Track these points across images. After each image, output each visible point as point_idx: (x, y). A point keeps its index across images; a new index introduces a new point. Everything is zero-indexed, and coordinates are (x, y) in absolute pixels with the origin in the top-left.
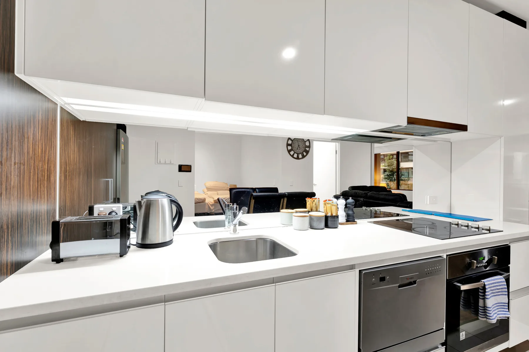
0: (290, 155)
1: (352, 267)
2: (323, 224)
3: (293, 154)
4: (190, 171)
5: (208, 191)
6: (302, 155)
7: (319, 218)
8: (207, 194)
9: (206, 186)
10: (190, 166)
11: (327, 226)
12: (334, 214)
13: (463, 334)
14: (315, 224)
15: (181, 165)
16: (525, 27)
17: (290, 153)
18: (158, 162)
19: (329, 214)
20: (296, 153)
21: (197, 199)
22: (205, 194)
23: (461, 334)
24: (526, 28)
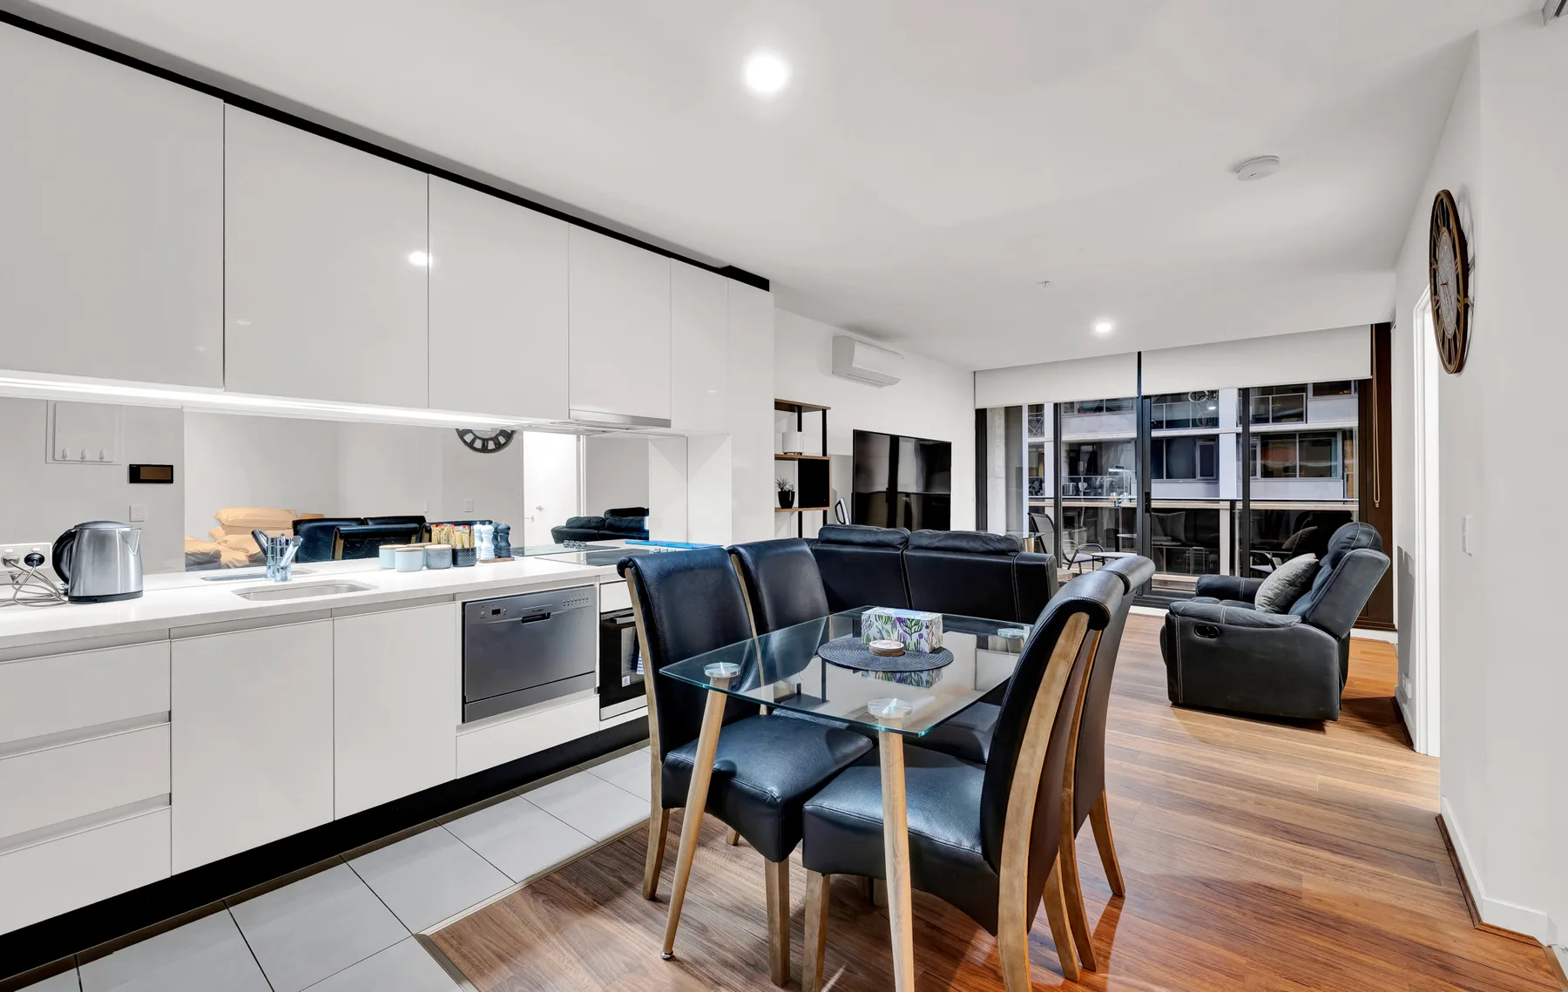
0: (465, 442)
1: (453, 598)
2: (449, 559)
3: (473, 441)
4: (171, 481)
5: (227, 534)
6: (495, 444)
7: (440, 553)
8: (225, 542)
9: (219, 520)
10: (169, 469)
11: (455, 562)
12: (467, 546)
13: (626, 680)
14: (433, 562)
15: (139, 466)
16: (767, 288)
17: (465, 438)
18: (58, 456)
19: (459, 547)
20: (480, 438)
21: (193, 554)
22: (219, 543)
23: (623, 679)
24: (768, 290)
